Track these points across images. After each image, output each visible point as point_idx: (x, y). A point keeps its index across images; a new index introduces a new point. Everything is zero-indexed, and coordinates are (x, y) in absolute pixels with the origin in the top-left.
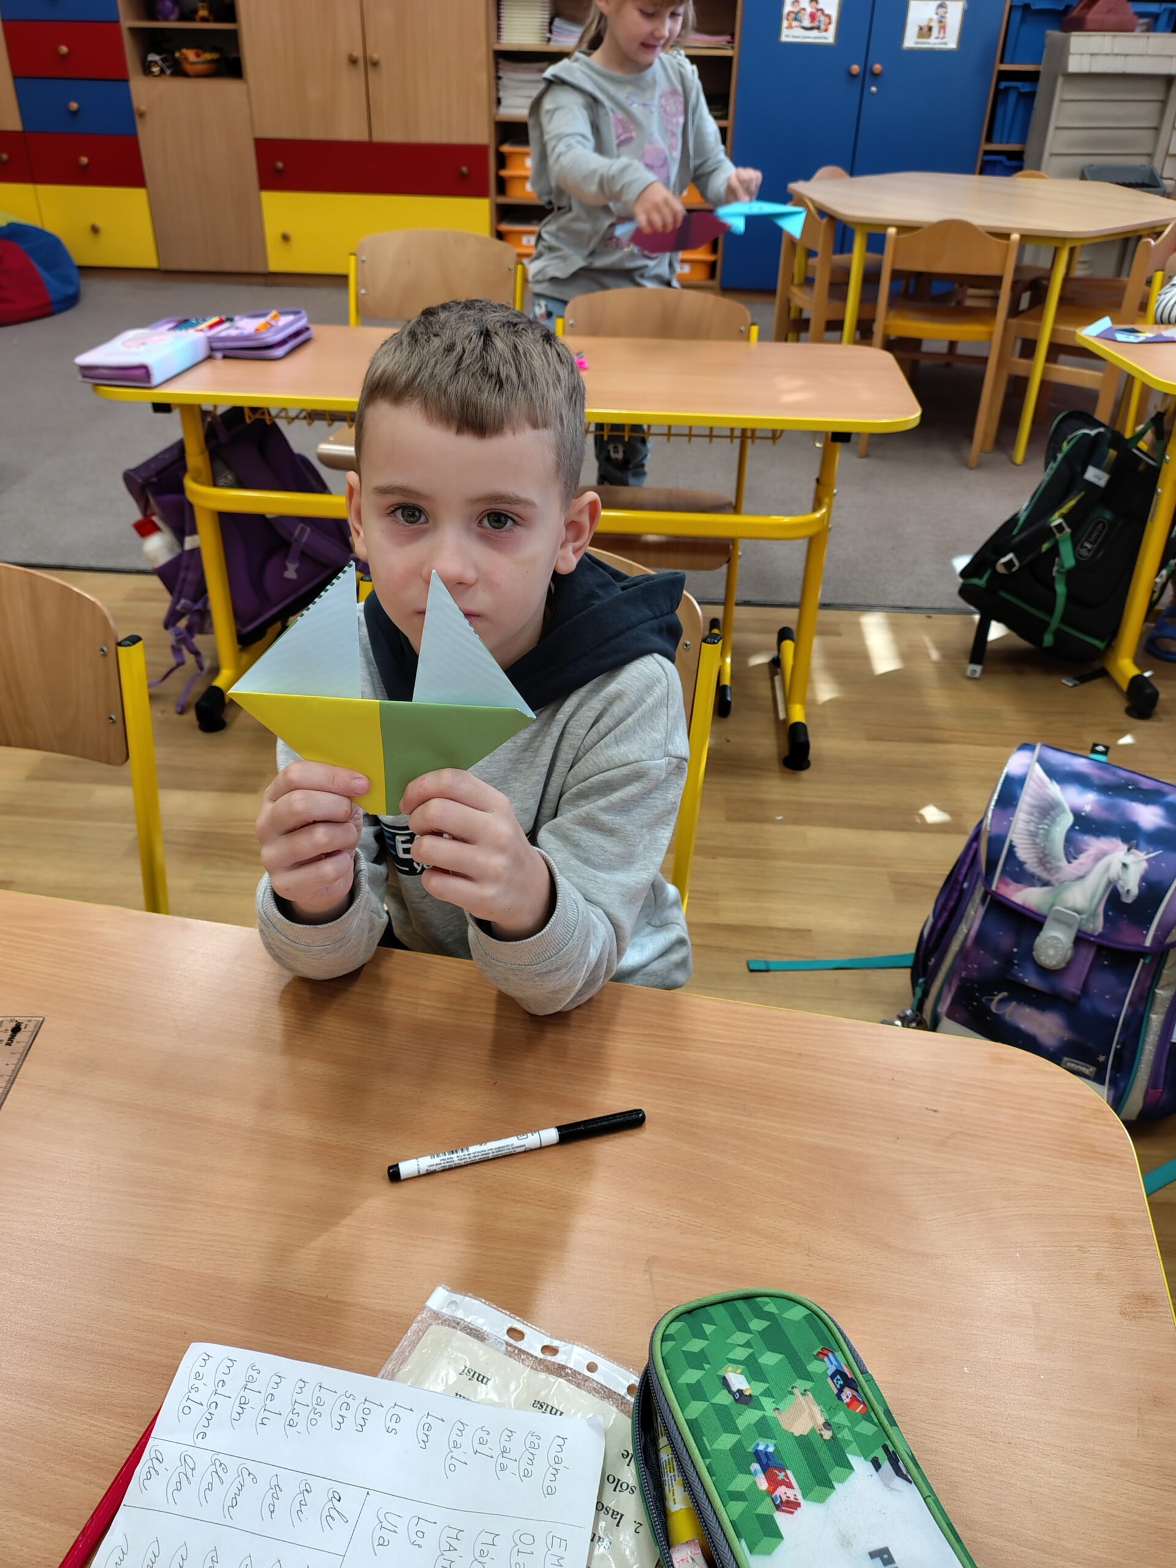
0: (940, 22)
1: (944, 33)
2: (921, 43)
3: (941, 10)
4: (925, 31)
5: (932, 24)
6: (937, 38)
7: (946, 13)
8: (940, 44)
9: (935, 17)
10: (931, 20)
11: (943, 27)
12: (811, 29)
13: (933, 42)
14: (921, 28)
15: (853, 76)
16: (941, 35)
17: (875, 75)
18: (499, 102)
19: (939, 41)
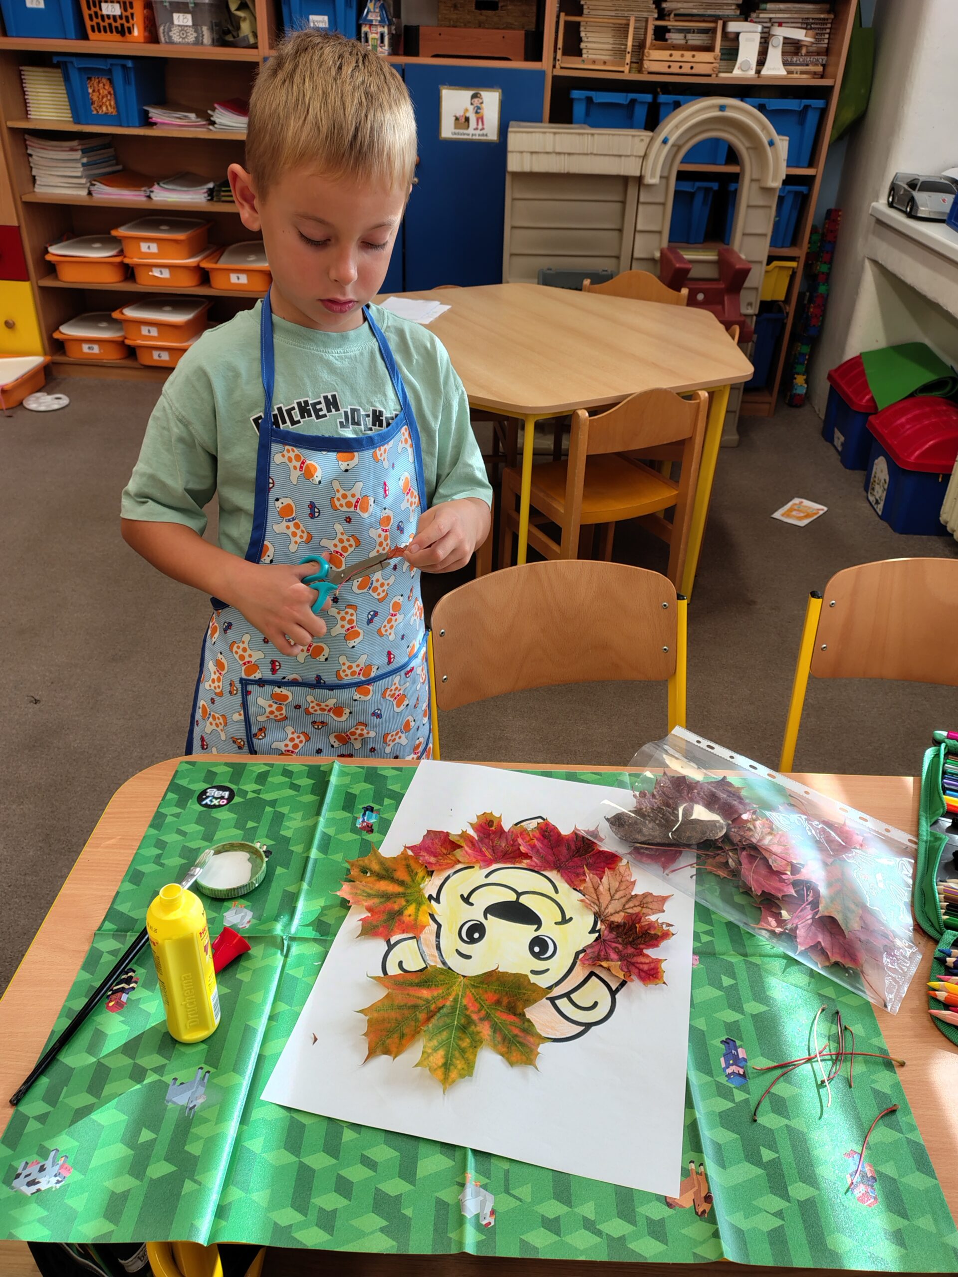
0: (477, 112)
1: (483, 124)
2: (459, 134)
3: (476, 100)
4: (463, 122)
5: (467, 115)
6: (476, 129)
7: (482, 103)
8: (479, 135)
9: (471, 108)
10: (466, 110)
11: (480, 119)
13: (472, 133)
14: (457, 119)
16: (480, 126)
18: (34, 179)
19: (478, 132)
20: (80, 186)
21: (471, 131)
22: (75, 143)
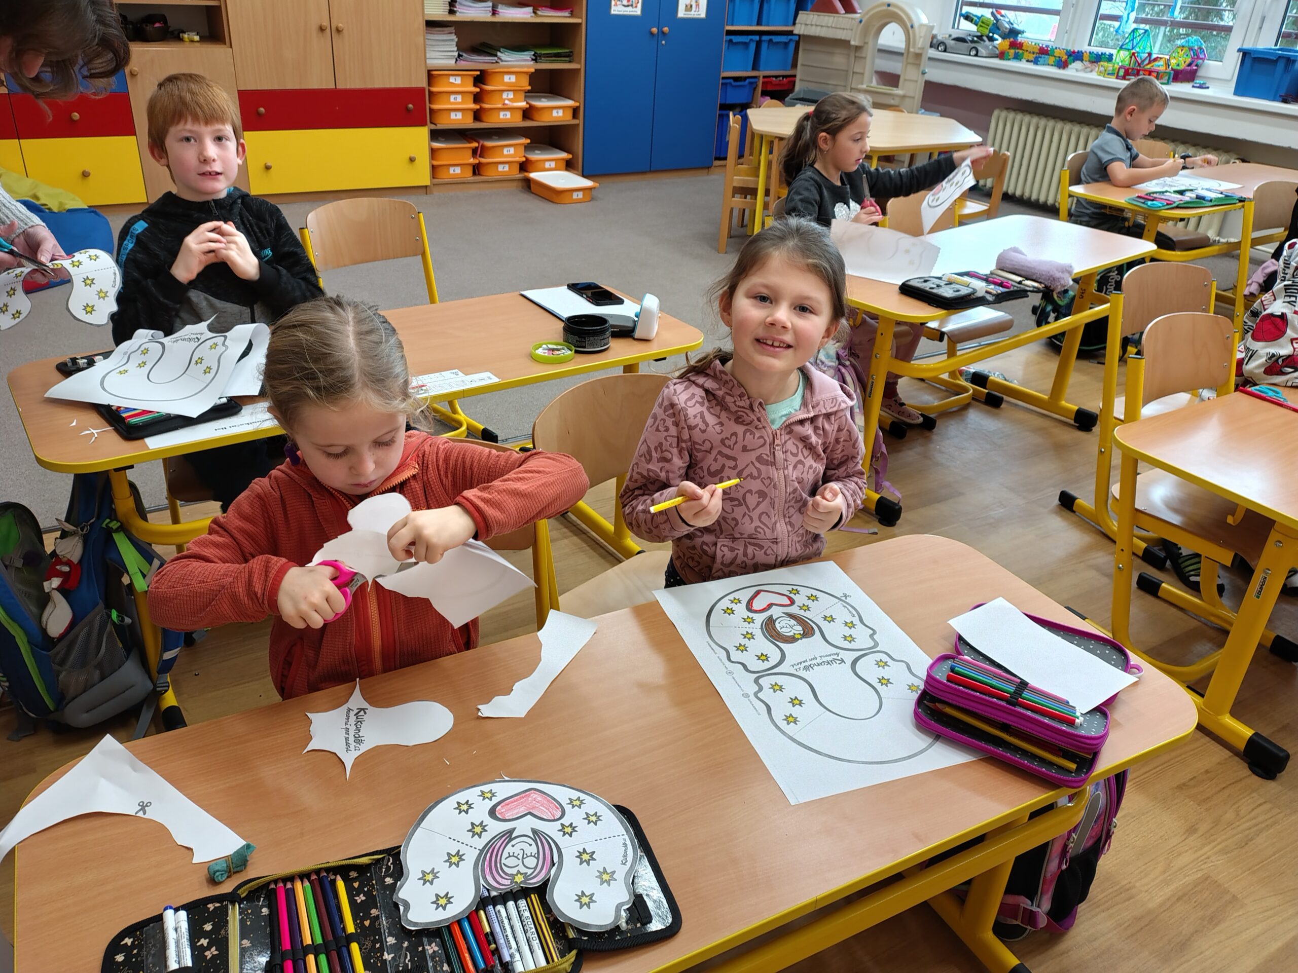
0: (696, 3)
1: (699, 8)
2: (687, 14)
4: (689, 8)
5: (692, 3)
6: (695, 11)
8: (697, 15)
11: (698, 5)
12: (628, 6)
13: (693, 14)
14: (686, 6)
15: (652, 34)
16: (697, 10)
17: (663, 33)
19: (696, 13)
20: (451, 57)
21: (692, 12)
22: (452, 29)
